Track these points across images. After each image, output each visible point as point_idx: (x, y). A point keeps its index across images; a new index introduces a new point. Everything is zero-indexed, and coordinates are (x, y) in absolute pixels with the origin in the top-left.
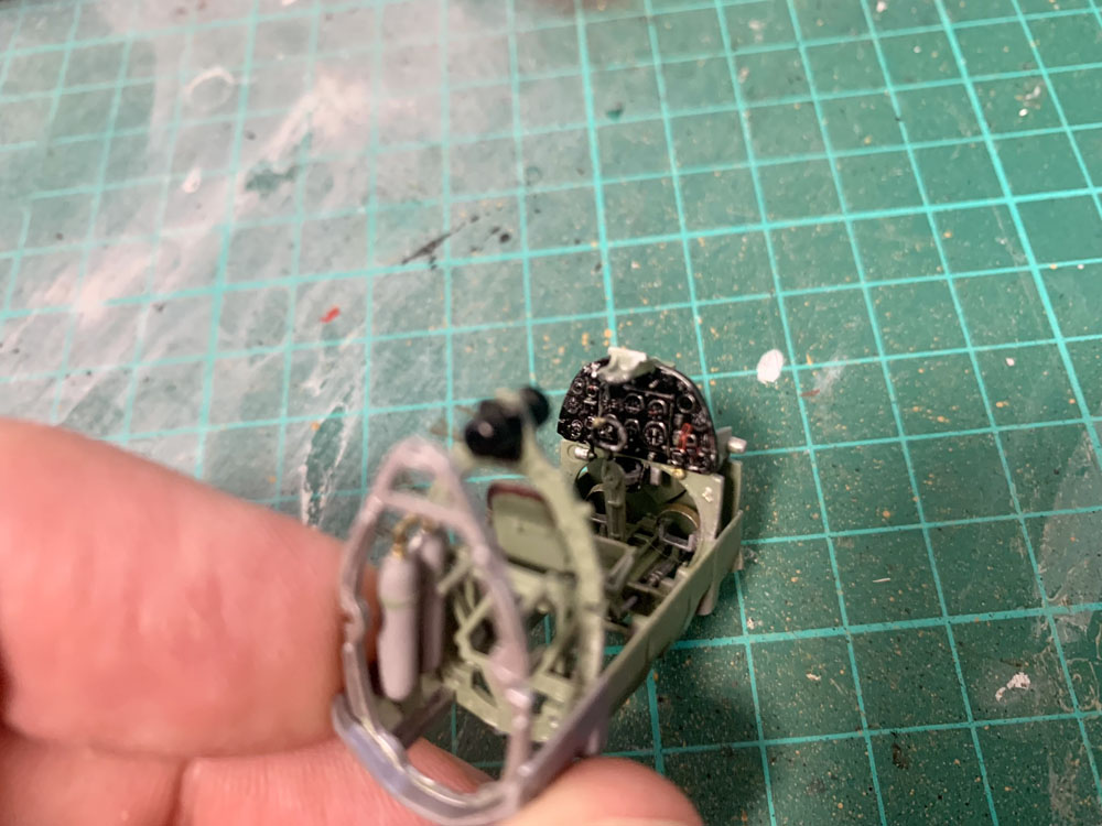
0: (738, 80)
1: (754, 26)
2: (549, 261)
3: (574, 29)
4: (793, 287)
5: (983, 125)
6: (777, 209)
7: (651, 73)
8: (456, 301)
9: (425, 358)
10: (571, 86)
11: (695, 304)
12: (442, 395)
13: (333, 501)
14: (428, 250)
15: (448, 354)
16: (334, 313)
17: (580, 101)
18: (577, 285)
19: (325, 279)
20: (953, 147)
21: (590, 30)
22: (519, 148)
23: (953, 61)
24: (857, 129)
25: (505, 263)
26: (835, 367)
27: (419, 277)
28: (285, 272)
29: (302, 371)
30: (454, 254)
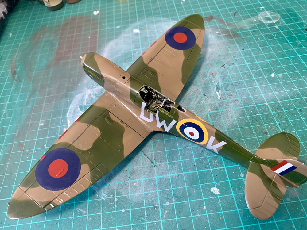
0: (259, 45)
1: (259, 38)
2: (240, 66)
3: (234, 40)
4: (274, 67)
5: (293, 48)
6: (268, 59)
7: (246, 44)
8: (229, 71)
9: (227, 77)
10: (236, 47)
11: (261, 69)
12: (231, 81)
13: (221, 93)
14: (223, 66)
15: (230, 77)
16: (213, 74)
17: (238, 48)
18: (245, 68)
19: (210, 70)
20: (290, 50)
21: (236, 40)
22: (231, 54)
23: (287, 41)
24: (276, 49)
25: (234, 67)
26: (281, 75)
27: (223, 69)
28: (204, 70)
29: (211, 80)
30: (227, 66)
